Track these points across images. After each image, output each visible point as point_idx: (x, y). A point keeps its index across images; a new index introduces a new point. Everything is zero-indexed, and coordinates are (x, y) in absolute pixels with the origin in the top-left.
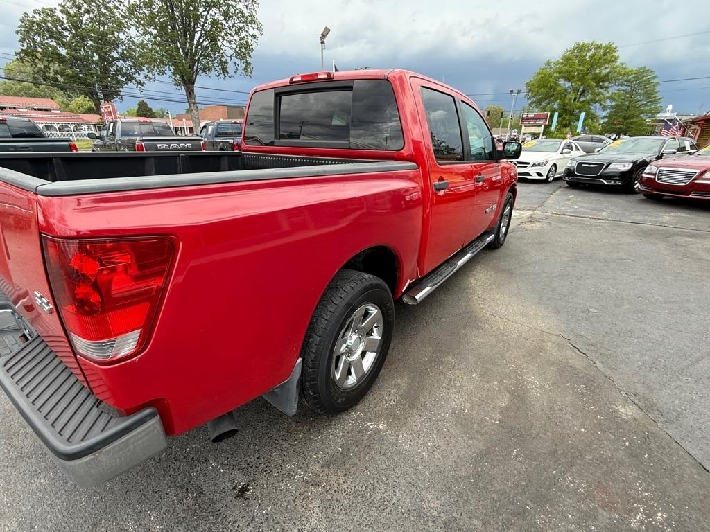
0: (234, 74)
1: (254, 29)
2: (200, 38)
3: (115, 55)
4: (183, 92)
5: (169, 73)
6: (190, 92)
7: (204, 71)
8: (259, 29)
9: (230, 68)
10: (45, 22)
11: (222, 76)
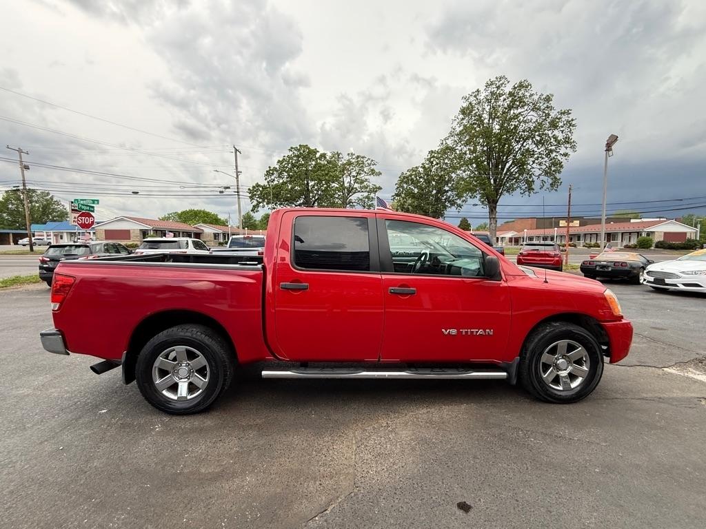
0: (539, 190)
1: (566, 148)
2: (511, 166)
3: (447, 188)
4: (487, 209)
5: (478, 196)
6: (493, 210)
7: (508, 192)
8: (573, 147)
9: (536, 186)
10: (411, 175)
11: (527, 193)
